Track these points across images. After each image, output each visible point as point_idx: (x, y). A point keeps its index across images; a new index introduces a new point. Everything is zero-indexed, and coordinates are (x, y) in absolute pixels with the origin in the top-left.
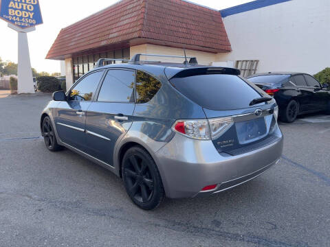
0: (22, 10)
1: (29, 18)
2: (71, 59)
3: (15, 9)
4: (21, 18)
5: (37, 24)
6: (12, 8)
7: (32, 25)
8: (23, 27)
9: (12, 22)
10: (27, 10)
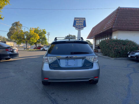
0: (80, 23)
1: (82, 25)
2: (94, 38)
3: (78, 23)
4: (79, 26)
5: (84, 27)
6: (77, 23)
7: (83, 27)
8: (79, 29)
9: (77, 27)
10: (81, 23)
